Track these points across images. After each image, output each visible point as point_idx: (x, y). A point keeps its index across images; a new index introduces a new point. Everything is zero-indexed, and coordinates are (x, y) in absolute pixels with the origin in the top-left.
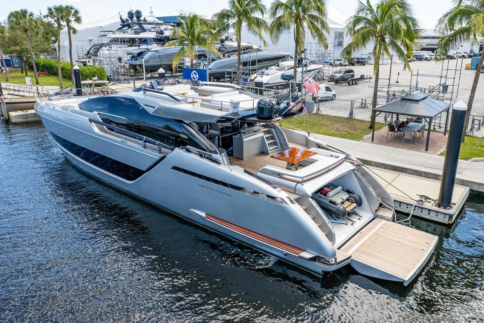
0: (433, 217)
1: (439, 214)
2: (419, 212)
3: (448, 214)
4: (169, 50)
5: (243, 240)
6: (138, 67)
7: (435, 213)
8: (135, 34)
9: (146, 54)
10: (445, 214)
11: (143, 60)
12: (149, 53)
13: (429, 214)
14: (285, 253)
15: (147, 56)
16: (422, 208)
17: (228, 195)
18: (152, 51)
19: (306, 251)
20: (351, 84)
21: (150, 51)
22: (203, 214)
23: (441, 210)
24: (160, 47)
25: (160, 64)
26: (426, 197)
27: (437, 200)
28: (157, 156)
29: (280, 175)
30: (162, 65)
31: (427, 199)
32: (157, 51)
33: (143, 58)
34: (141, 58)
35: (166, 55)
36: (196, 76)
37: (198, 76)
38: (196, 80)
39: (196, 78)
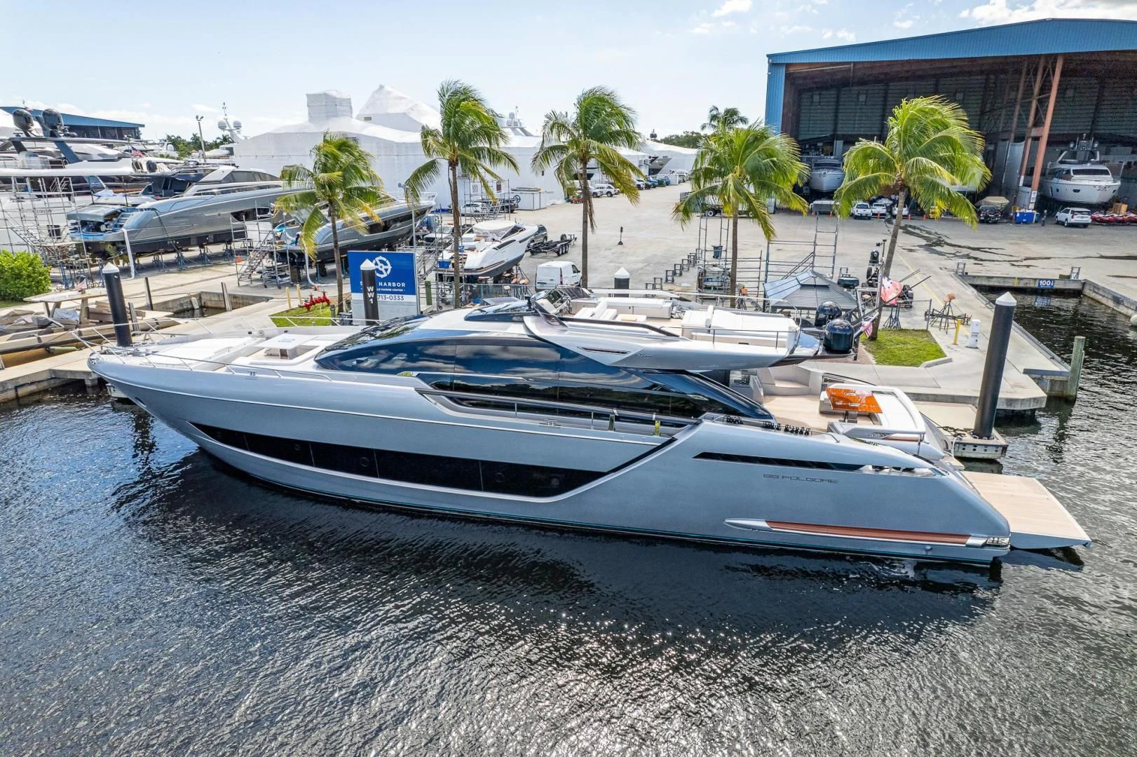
0: (980, 454)
1: (988, 448)
2: (961, 450)
3: (1001, 446)
4: (179, 205)
6: (109, 248)
7: (984, 448)
8: (52, 167)
10: (997, 446)
11: (123, 229)
12: (135, 213)
13: (974, 450)
14: (929, 547)
15: (131, 220)
16: (965, 444)
17: (830, 481)
18: (142, 210)
19: (970, 536)
20: (561, 253)
21: (137, 210)
22: (763, 524)
23: (984, 441)
24: (158, 200)
25: (164, 239)
26: (951, 428)
27: (969, 430)
28: (656, 440)
29: (885, 435)
30: (167, 238)
31: (955, 430)
32: (153, 209)
33: (121, 226)
34: (116, 226)
35: (176, 217)
36: (386, 267)
37: (389, 267)
38: (385, 275)
39: (384, 271)
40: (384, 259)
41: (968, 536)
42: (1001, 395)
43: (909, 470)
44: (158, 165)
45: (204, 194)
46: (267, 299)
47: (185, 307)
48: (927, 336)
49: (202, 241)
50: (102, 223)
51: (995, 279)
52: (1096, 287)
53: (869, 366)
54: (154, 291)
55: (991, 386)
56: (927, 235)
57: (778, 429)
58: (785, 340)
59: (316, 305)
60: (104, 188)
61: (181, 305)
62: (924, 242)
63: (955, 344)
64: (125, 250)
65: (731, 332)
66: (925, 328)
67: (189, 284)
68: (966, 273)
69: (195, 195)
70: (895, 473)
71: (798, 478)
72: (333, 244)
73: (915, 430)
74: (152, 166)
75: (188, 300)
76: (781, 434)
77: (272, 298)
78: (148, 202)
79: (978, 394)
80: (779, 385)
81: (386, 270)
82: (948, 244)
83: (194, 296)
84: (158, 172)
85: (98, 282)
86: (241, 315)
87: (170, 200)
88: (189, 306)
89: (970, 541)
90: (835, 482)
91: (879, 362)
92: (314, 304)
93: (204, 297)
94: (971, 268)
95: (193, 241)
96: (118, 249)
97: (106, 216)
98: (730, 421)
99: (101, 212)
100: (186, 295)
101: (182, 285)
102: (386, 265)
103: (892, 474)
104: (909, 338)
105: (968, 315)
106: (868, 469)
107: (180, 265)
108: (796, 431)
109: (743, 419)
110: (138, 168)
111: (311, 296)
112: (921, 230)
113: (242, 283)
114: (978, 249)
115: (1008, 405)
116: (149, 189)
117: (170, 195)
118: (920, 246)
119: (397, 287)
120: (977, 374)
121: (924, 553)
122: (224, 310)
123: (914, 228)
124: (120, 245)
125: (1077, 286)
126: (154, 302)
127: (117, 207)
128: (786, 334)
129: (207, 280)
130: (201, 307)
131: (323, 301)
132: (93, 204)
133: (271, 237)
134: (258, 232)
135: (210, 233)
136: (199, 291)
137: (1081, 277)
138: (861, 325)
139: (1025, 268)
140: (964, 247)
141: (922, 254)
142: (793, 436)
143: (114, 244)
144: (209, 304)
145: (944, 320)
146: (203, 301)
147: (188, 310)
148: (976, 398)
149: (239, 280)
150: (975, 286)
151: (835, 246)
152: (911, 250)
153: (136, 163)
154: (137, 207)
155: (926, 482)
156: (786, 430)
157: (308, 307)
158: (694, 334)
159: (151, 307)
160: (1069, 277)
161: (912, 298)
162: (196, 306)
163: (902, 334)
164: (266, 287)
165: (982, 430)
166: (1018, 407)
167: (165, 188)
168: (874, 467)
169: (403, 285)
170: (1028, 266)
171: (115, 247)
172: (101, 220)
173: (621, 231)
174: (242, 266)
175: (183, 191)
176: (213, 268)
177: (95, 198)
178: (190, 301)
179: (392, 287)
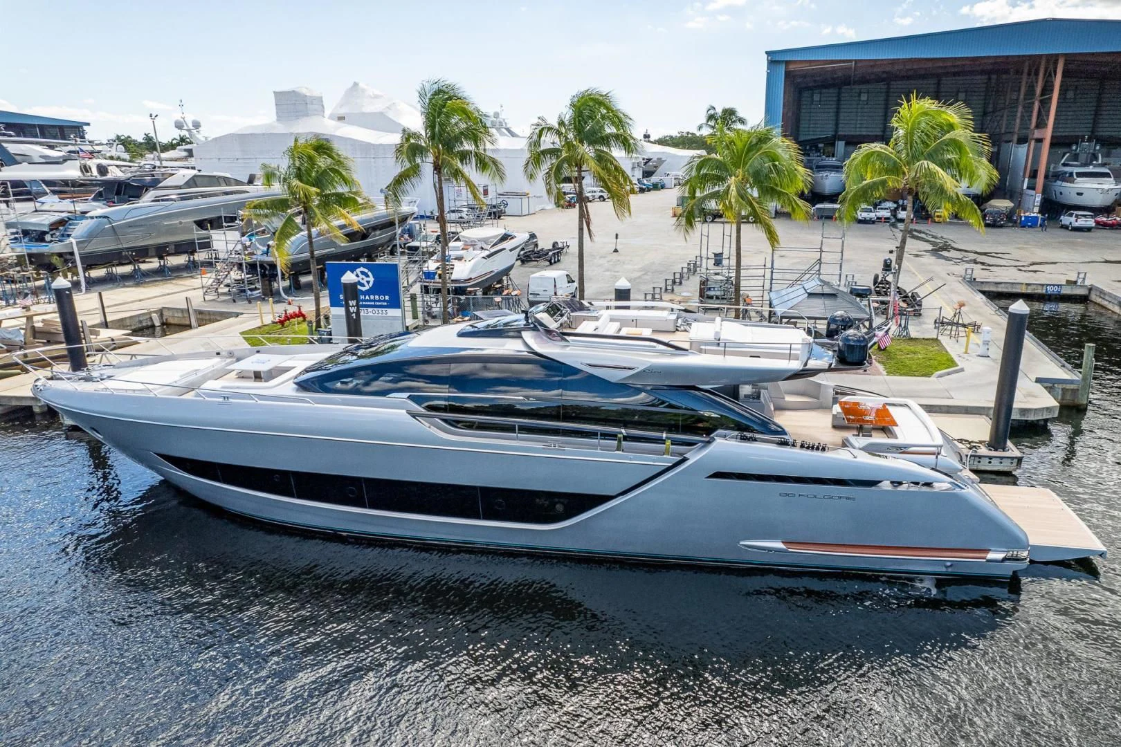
0: (996, 465)
1: (1003, 460)
2: (976, 463)
3: (1016, 458)
4: (134, 213)
5: (863, 566)
6: (55, 260)
7: (999, 460)
9: (77, 224)
10: (1012, 458)
11: (71, 239)
12: (85, 222)
13: (990, 462)
14: (949, 564)
15: (80, 229)
16: (980, 457)
17: (847, 498)
18: (92, 218)
19: (990, 550)
20: (553, 261)
21: (87, 218)
22: (780, 545)
23: (999, 453)
24: (110, 206)
25: (120, 249)
26: (966, 441)
27: (985, 442)
28: (668, 460)
29: (902, 449)
30: (122, 249)
31: (970, 443)
32: (106, 217)
33: (69, 236)
34: (63, 235)
35: (130, 225)
36: (368, 279)
37: (371, 279)
38: (367, 287)
39: (366, 284)
40: (366, 271)
41: (987, 551)
42: (1016, 405)
43: (928, 484)
44: (109, 168)
45: (163, 200)
46: (237, 315)
47: (144, 324)
48: (938, 345)
49: (161, 251)
50: (47, 233)
51: (1003, 285)
53: (881, 377)
54: (108, 307)
55: (1005, 397)
56: (933, 240)
57: (793, 445)
58: (798, 352)
59: (292, 320)
60: (47, 194)
61: (141, 322)
62: (930, 247)
63: (966, 353)
64: (74, 262)
65: (742, 344)
66: (935, 337)
67: (149, 299)
68: (975, 279)
69: (153, 201)
70: (914, 488)
71: (815, 496)
72: (308, 254)
73: (932, 443)
74: (103, 170)
75: (148, 317)
76: (797, 450)
77: (242, 314)
78: (99, 209)
79: (992, 405)
80: (789, 398)
81: (368, 282)
82: (955, 249)
83: (155, 312)
84: (109, 176)
85: (43, 297)
86: (209, 332)
87: (125, 206)
88: (149, 324)
89: (991, 556)
90: (853, 499)
91: (889, 373)
92: (289, 319)
93: (166, 313)
94: (979, 274)
95: (152, 252)
96: (66, 261)
97: (52, 225)
98: (744, 439)
99: (45, 220)
100: (146, 311)
101: (140, 301)
102: (368, 276)
103: (911, 489)
104: (919, 348)
105: (978, 323)
106: (886, 485)
107: (137, 278)
108: (812, 448)
109: (757, 436)
110: (87, 172)
111: (286, 311)
112: (926, 234)
113: (207, 298)
114: (985, 254)
115: (1021, 415)
116: (100, 194)
117: (125, 202)
118: (926, 251)
119: (379, 301)
120: (990, 384)
121: (944, 570)
122: (189, 327)
123: (920, 232)
124: (68, 257)
125: (1082, 292)
126: (108, 320)
127: (64, 215)
128: (800, 346)
129: (168, 294)
130: (163, 324)
131: (298, 317)
132: (36, 211)
133: (239, 247)
134: (224, 241)
135: (172, 243)
136: (160, 306)
137: (1088, 282)
138: (874, 335)
139: (1032, 274)
140: (971, 252)
141: (929, 260)
142: (809, 452)
143: (60, 255)
144: (171, 321)
145: (954, 328)
146: (164, 318)
147: (147, 328)
148: (989, 408)
149: (204, 294)
150: (983, 292)
151: (842, 252)
152: (917, 256)
153: (85, 166)
154: (87, 215)
155: (945, 496)
156: (802, 446)
157: (282, 322)
158: (703, 347)
159: (106, 325)
160: (1075, 282)
161: (920, 305)
162: (157, 323)
163: (911, 343)
164: (234, 301)
165: (996, 442)
166: (1031, 418)
167: (118, 193)
168: (892, 482)
169: (387, 298)
170: (1035, 272)
171: (62, 259)
172: (46, 229)
173: (617, 238)
174: (208, 279)
175: (138, 196)
176: (174, 282)
177: (38, 205)
178: (151, 318)
179: (375, 301)
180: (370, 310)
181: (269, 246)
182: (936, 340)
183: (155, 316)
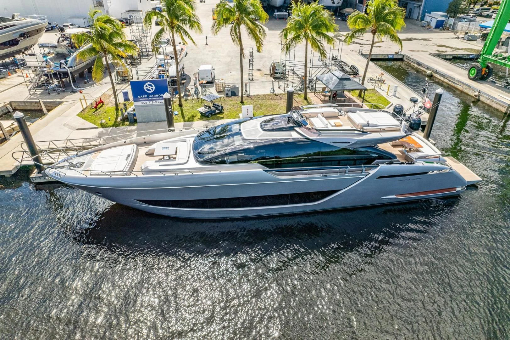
19: (456, 188)
29: (429, 157)
36: (152, 87)
37: (154, 87)
38: (152, 91)
40: (151, 84)
47: (5, 112)
48: (377, 92)
52: (408, 58)
63: (388, 95)
68: (363, 53)
70: (437, 172)
71: (409, 179)
73: (437, 154)
75: (5, 108)
77: (62, 102)
81: (152, 89)
83: (8, 104)
88: (7, 111)
90: (420, 179)
92: (98, 105)
93: (14, 105)
94: (362, 50)
104: (371, 94)
106: (431, 172)
113: (31, 93)
125: (401, 57)
131: (101, 103)
136: (9, 100)
137: (402, 53)
139: (379, 48)
141: (339, 43)
147: (5, 114)
157: (94, 107)
160: (398, 53)
162: (11, 110)
163: (367, 92)
164: (49, 94)
169: (162, 95)
170: (380, 47)
173: (206, 38)
178: (7, 108)
179: (156, 97)
180: (154, 101)
181: (61, 63)
182: (374, 89)
183: (9, 106)
